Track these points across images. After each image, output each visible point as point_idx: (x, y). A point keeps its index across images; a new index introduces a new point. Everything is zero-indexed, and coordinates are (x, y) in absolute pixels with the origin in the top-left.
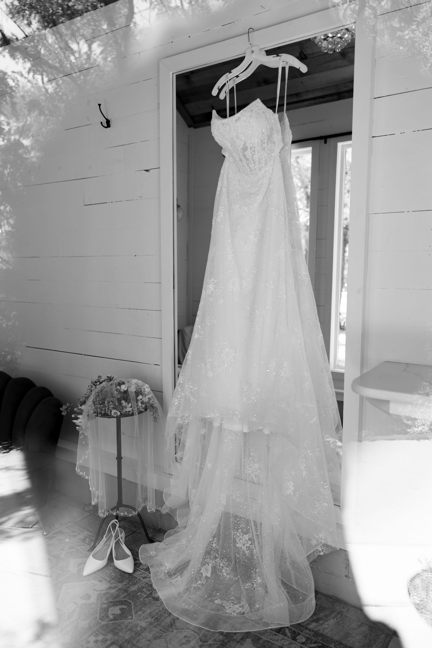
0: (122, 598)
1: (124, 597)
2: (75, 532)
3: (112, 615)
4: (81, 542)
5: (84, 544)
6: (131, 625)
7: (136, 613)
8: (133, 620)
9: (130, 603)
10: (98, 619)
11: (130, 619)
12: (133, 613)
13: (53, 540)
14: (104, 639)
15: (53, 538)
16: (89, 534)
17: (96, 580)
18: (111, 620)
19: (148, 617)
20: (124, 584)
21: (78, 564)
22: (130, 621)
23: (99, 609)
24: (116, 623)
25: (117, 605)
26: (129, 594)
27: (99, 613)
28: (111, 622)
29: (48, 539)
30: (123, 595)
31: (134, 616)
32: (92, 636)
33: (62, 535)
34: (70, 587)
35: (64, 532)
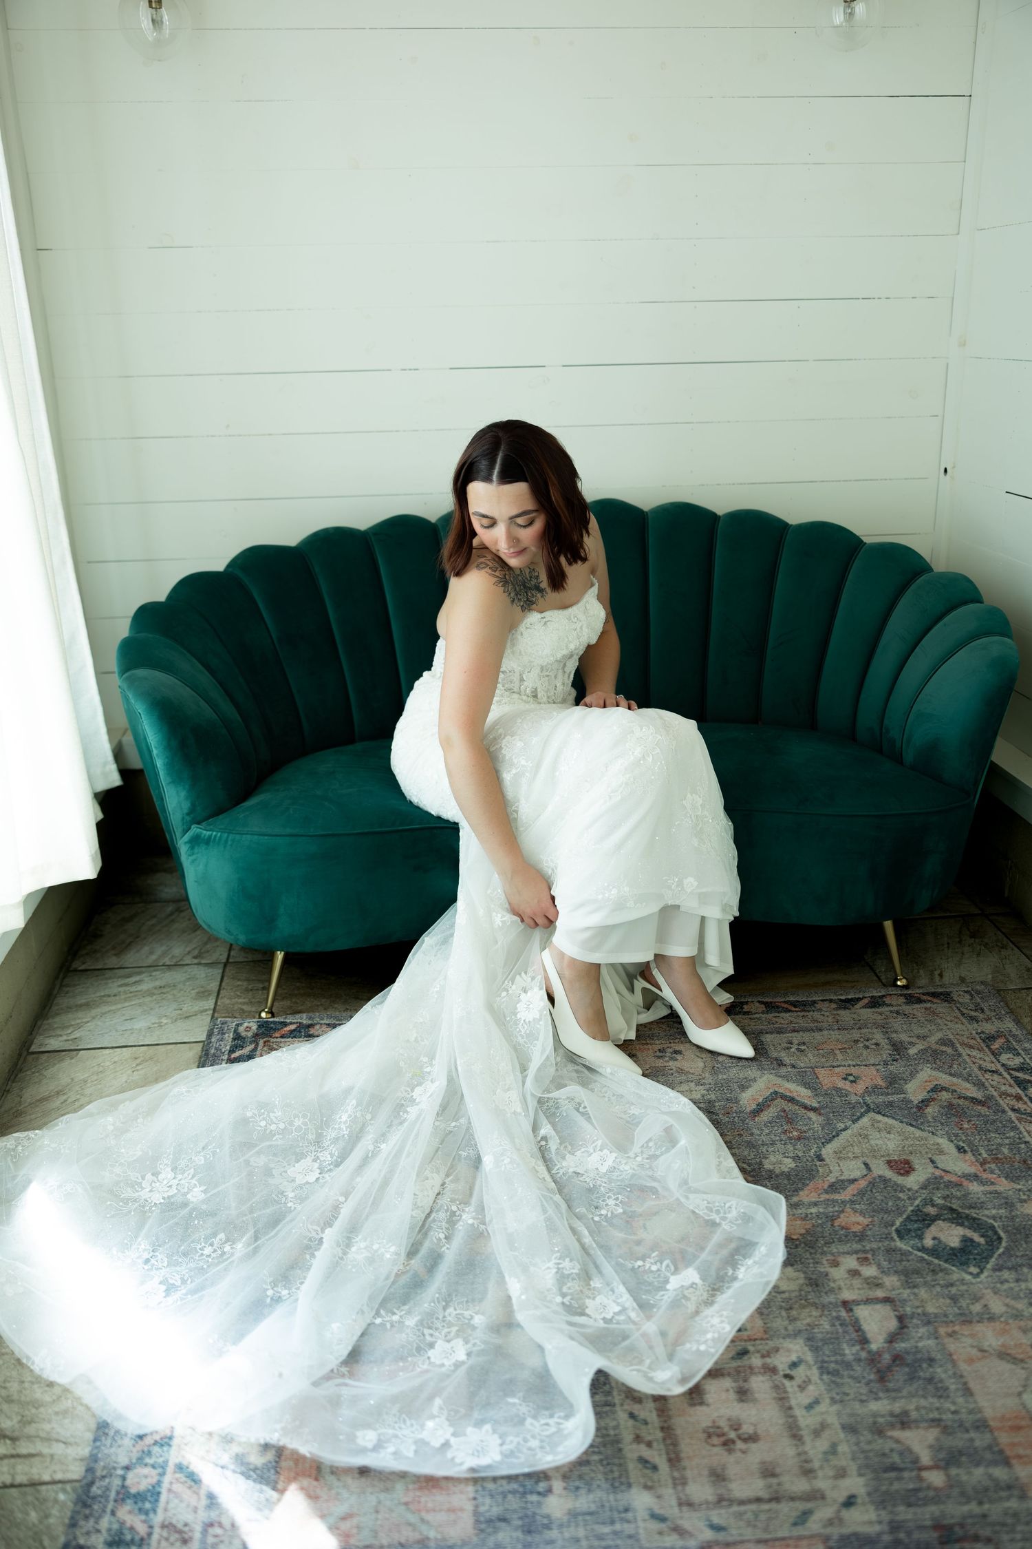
0: (988, 1217)
1: (994, 1218)
2: (983, 1011)
3: (934, 1239)
4: (979, 1040)
5: (985, 1048)
6: (965, 1288)
7: (999, 1268)
8: (978, 1280)
9: (1000, 1239)
10: (894, 1228)
11: (971, 1274)
12: (989, 1266)
13: (917, 1006)
14: (875, 1278)
15: (920, 1001)
16: (1013, 1029)
17: (952, 1141)
18: (923, 1249)
19: (1022, 1295)
20: (1019, 1187)
21: (937, 1085)
22: (968, 1277)
23: (911, 1208)
24: (929, 1263)
25: (962, 1225)
26: (1013, 1218)
27: (905, 1216)
28: (920, 1254)
29: (905, 1001)
30: (994, 1212)
31: (986, 1274)
32: (855, 1256)
33: (946, 1004)
34: (881, 1125)
35: (955, 998)
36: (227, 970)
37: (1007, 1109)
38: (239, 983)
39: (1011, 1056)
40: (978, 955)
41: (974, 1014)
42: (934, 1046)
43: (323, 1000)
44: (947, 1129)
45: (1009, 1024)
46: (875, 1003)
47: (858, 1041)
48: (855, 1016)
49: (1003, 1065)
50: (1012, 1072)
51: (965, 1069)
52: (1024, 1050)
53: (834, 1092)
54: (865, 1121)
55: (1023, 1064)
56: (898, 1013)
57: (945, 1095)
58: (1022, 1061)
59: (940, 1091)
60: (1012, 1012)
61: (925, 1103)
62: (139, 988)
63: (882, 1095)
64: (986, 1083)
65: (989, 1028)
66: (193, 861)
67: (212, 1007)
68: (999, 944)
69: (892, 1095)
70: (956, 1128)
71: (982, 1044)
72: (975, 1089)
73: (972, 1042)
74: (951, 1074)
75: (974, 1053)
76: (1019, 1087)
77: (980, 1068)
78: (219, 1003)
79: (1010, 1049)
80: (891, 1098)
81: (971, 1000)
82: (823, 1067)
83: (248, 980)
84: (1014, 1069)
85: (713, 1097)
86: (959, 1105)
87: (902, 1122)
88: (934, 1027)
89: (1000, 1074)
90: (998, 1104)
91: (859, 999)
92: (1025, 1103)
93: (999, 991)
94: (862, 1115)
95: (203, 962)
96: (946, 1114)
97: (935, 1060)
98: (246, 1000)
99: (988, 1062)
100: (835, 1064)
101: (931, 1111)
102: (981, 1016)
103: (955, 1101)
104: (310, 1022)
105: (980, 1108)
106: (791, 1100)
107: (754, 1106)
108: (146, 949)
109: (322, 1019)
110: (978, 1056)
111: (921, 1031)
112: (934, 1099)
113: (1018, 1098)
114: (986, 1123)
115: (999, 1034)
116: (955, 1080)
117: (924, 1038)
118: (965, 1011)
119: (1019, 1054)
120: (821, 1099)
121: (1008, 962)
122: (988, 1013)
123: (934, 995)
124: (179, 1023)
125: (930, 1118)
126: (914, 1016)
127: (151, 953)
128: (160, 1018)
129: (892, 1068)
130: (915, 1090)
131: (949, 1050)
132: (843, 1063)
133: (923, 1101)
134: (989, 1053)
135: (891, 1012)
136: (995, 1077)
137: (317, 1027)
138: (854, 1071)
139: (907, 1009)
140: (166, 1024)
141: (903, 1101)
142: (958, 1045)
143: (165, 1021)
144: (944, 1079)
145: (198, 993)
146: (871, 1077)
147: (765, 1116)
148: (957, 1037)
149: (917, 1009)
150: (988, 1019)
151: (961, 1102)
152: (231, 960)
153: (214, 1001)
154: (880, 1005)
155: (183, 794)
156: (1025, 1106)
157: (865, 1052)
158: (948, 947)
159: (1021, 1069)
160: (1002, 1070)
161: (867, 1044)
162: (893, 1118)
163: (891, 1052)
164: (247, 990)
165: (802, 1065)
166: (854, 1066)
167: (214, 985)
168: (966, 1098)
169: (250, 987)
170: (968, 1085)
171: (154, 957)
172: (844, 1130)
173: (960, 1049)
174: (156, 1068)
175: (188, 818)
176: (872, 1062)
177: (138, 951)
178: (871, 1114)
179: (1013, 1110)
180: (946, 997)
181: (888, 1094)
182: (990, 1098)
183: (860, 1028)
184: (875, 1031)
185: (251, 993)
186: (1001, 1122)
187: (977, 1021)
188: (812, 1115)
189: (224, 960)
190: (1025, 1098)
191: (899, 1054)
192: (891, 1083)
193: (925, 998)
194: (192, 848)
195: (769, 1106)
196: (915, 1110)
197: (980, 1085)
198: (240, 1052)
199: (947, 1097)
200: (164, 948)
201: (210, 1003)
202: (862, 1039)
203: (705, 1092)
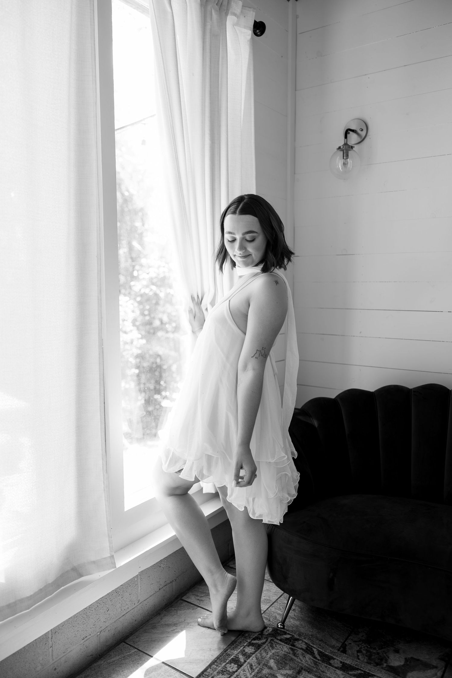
78: (269, 609)
104: (298, 637)
109: (305, 639)
137: (300, 642)
145: (265, 599)
198: (257, 641)
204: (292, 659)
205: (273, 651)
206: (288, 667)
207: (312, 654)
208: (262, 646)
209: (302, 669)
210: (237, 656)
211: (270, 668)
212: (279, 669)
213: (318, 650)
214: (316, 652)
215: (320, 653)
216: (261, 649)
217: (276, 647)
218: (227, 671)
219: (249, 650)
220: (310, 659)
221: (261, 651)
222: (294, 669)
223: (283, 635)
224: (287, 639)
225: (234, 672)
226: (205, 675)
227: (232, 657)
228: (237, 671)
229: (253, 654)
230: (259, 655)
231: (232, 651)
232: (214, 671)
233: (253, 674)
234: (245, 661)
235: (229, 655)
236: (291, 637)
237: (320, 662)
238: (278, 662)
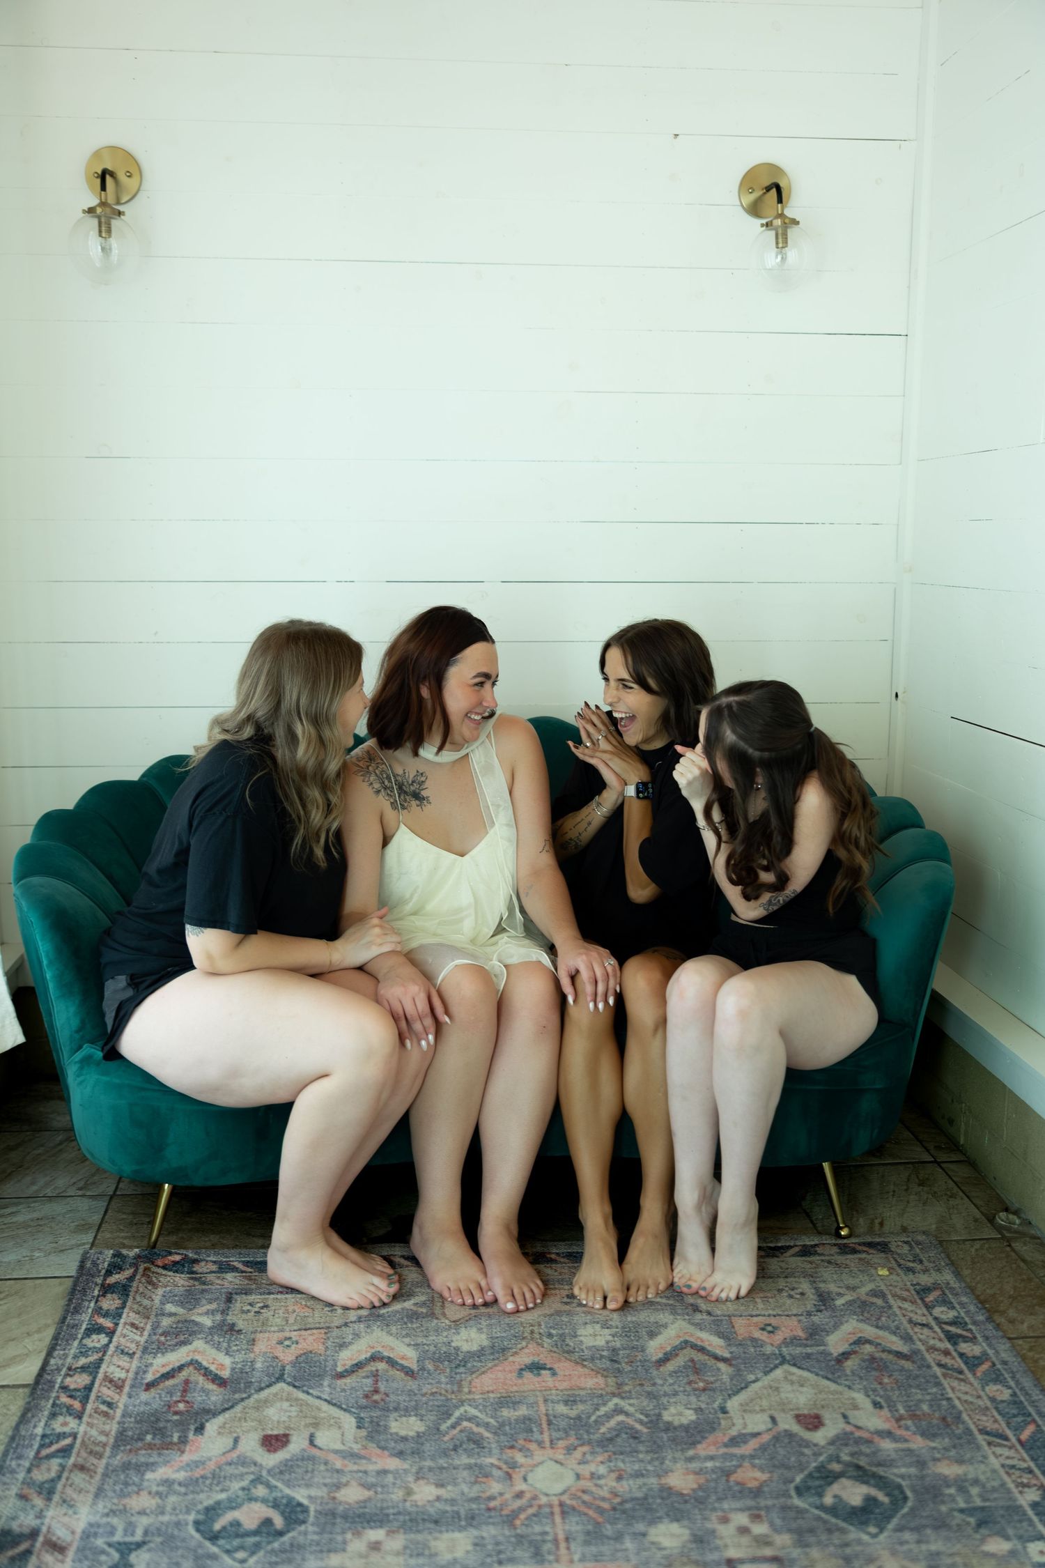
0: (896, 1475)
1: (902, 1477)
2: (921, 1262)
3: (835, 1496)
4: (913, 1292)
5: (918, 1301)
6: (858, 1548)
7: (900, 1529)
8: (876, 1540)
9: (905, 1498)
10: (792, 1485)
11: (869, 1534)
12: (891, 1526)
13: (850, 1256)
14: (766, 1536)
15: (854, 1251)
16: (952, 1282)
17: (868, 1396)
18: (822, 1507)
19: (921, 1557)
20: (933, 1445)
21: (860, 1337)
22: (865, 1538)
23: (814, 1465)
24: (825, 1522)
25: (866, 1483)
26: (922, 1478)
27: (806, 1472)
28: (817, 1512)
29: (838, 1251)
30: (903, 1470)
31: (885, 1534)
32: (747, 1514)
33: (883, 1255)
34: (794, 1378)
35: (893, 1249)
36: (113, 1203)
37: (933, 1364)
38: (124, 1216)
39: (944, 1309)
40: (924, 1204)
41: (911, 1265)
42: (864, 1298)
43: (212, 1236)
44: (865, 1383)
45: (948, 1276)
46: (806, 1252)
47: (782, 1290)
48: (783, 1265)
49: (936, 1319)
50: (944, 1326)
51: (893, 1322)
52: (960, 1303)
53: (749, 1343)
54: (778, 1373)
55: (957, 1317)
56: (829, 1262)
57: (868, 1348)
58: (956, 1314)
59: (863, 1344)
60: (952, 1263)
61: (845, 1355)
62: (15, 1219)
63: (800, 1346)
64: (915, 1337)
65: (925, 1280)
66: (81, 1083)
67: (91, 1241)
68: (948, 1193)
69: (811, 1346)
70: (875, 1383)
71: (916, 1297)
72: (901, 1343)
73: (905, 1294)
74: (877, 1327)
75: (906, 1305)
76: (949, 1341)
77: (910, 1321)
78: (98, 1237)
79: (945, 1302)
80: (809, 1350)
81: (910, 1251)
82: (741, 1316)
83: (133, 1213)
84: (946, 1323)
85: (618, 1344)
86: (882, 1359)
87: (817, 1375)
88: (866, 1278)
89: (931, 1328)
90: (923, 1359)
91: (790, 1247)
92: (953, 1358)
93: (941, 1242)
94: (776, 1367)
95: (88, 1193)
96: (867, 1368)
97: (863, 1312)
98: (129, 1234)
99: (920, 1314)
100: (754, 1313)
101: (849, 1364)
102: (918, 1267)
103: (877, 1355)
104: (196, 1257)
105: (903, 1362)
106: (702, 1350)
107: (660, 1355)
108: (28, 1179)
109: (209, 1256)
110: (910, 1309)
111: (852, 1282)
112: (855, 1352)
113: (946, 1353)
114: (908, 1378)
115: (936, 1286)
116: (881, 1333)
117: (854, 1289)
118: (902, 1262)
119: (953, 1308)
120: (734, 1349)
121: (956, 1212)
122: (926, 1263)
123: (870, 1245)
124: (52, 1257)
125: (848, 1372)
126: (847, 1266)
127: (33, 1183)
128: (32, 1251)
129: (815, 1319)
130: (836, 1343)
131: (879, 1302)
132: (763, 1313)
133: (843, 1354)
134: (922, 1305)
135: (822, 1261)
136: (926, 1331)
137: (203, 1264)
138: (773, 1321)
139: (840, 1259)
140: (38, 1257)
141: (821, 1353)
142: (890, 1297)
143: (38, 1255)
144: (869, 1331)
145: (78, 1226)
146: (791, 1327)
147: (670, 1366)
148: (890, 1288)
149: (850, 1259)
150: (926, 1271)
151: (884, 1356)
152: (118, 1193)
153: (94, 1234)
154: (811, 1254)
155: (72, 1009)
156: (953, 1361)
157: (789, 1302)
158: (893, 1195)
159: (953, 1323)
160: (933, 1323)
161: (792, 1293)
162: (809, 1370)
163: (816, 1303)
164: (131, 1224)
165: (719, 1313)
166: (775, 1316)
167: (96, 1218)
168: (890, 1352)
169: (135, 1221)
170: (894, 1338)
171: (35, 1188)
172: (754, 1382)
173: (891, 1301)
174: (20, 1304)
175: (77, 1036)
176: (795, 1312)
177: (19, 1181)
178: (786, 1367)
179: (940, 1365)
180: (883, 1247)
181: (806, 1346)
182: (916, 1352)
183: (786, 1277)
184: (802, 1280)
185: (135, 1227)
186: (924, 1378)
187: (914, 1272)
188: (722, 1365)
189: (111, 1193)
190: (954, 1354)
191: (824, 1305)
192: (811, 1335)
193: (860, 1248)
194: (81, 1068)
195: (677, 1355)
196: (833, 1363)
197: (907, 1338)
198: (117, 1276)
199: (870, 1350)
200: (48, 1178)
201: (89, 1237)
202: (787, 1289)
203: (610, 1338)
204: (203, 1291)
205: (160, 1291)
206: (204, 1301)
207: (235, 1269)
208: (131, 1287)
209: (231, 1293)
210: (94, 1322)
211: (171, 1315)
212: (191, 1310)
213: (240, 1262)
214: (240, 1266)
215: (246, 1264)
216: (132, 1294)
217: (159, 1281)
218: (90, 1349)
219: (110, 1303)
220: (235, 1277)
221: (134, 1299)
222: (216, 1299)
223: (166, 1256)
224: (175, 1263)
225: (107, 1345)
226: (51, 1370)
227: (84, 1327)
228: (110, 1342)
229: (123, 1308)
230: (136, 1306)
231: (78, 1317)
232: (65, 1359)
233: (146, 1333)
234: (117, 1324)
235: (76, 1326)
236: (183, 1259)
237: (257, 1274)
238: (181, 1304)
